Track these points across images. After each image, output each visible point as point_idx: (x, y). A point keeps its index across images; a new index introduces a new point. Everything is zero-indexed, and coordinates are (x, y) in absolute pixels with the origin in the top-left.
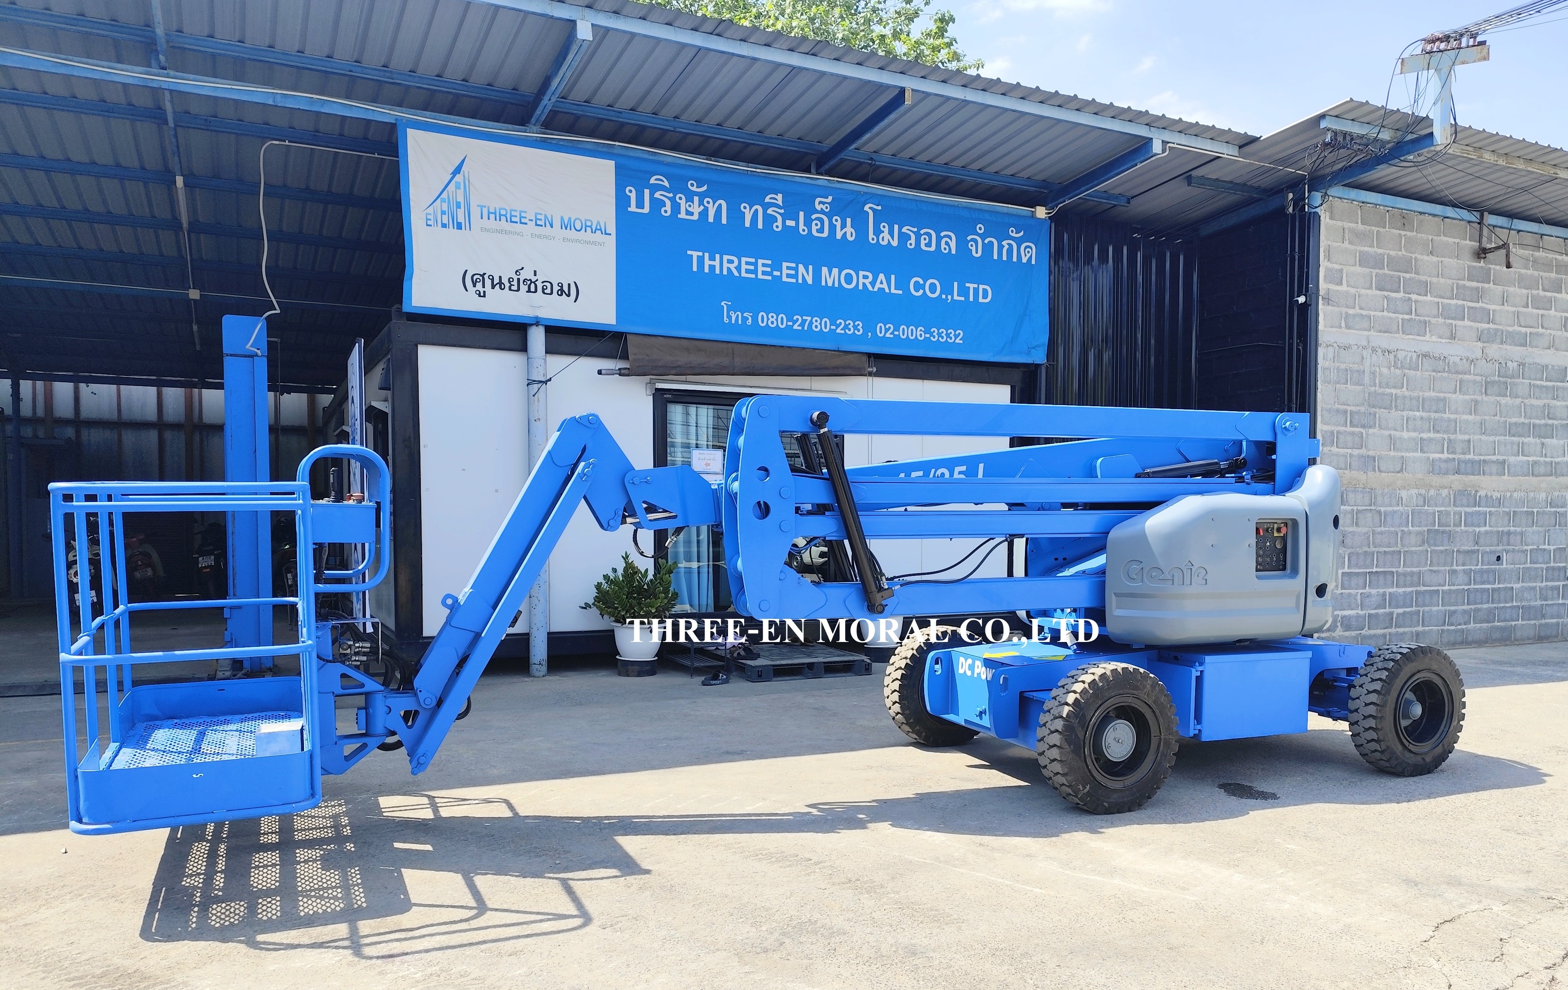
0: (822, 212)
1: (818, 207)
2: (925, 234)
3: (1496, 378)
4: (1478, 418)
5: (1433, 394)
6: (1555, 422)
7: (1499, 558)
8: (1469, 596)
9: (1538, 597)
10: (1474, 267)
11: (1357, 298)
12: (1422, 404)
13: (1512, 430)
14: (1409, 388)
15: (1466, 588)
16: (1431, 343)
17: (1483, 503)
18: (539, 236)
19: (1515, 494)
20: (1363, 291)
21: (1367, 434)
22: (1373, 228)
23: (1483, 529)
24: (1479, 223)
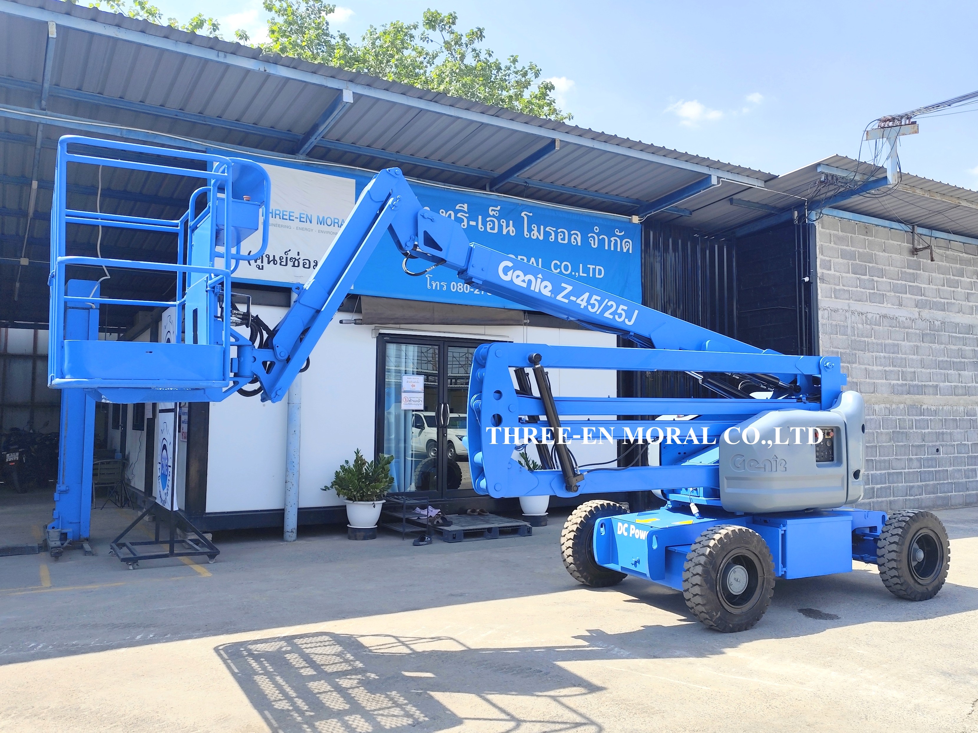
0: (494, 216)
1: (491, 213)
2: (561, 232)
3: (929, 332)
4: (919, 357)
5: (890, 341)
6: (966, 360)
7: (938, 450)
8: (921, 476)
9: (963, 476)
10: (911, 260)
11: (841, 278)
12: (884, 348)
13: (940, 365)
14: (876, 337)
15: (919, 470)
16: (888, 308)
17: (925, 414)
18: (302, 229)
19: (945, 408)
20: (844, 275)
21: (852, 368)
22: (848, 234)
23: (927, 431)
24: (912, 233)
